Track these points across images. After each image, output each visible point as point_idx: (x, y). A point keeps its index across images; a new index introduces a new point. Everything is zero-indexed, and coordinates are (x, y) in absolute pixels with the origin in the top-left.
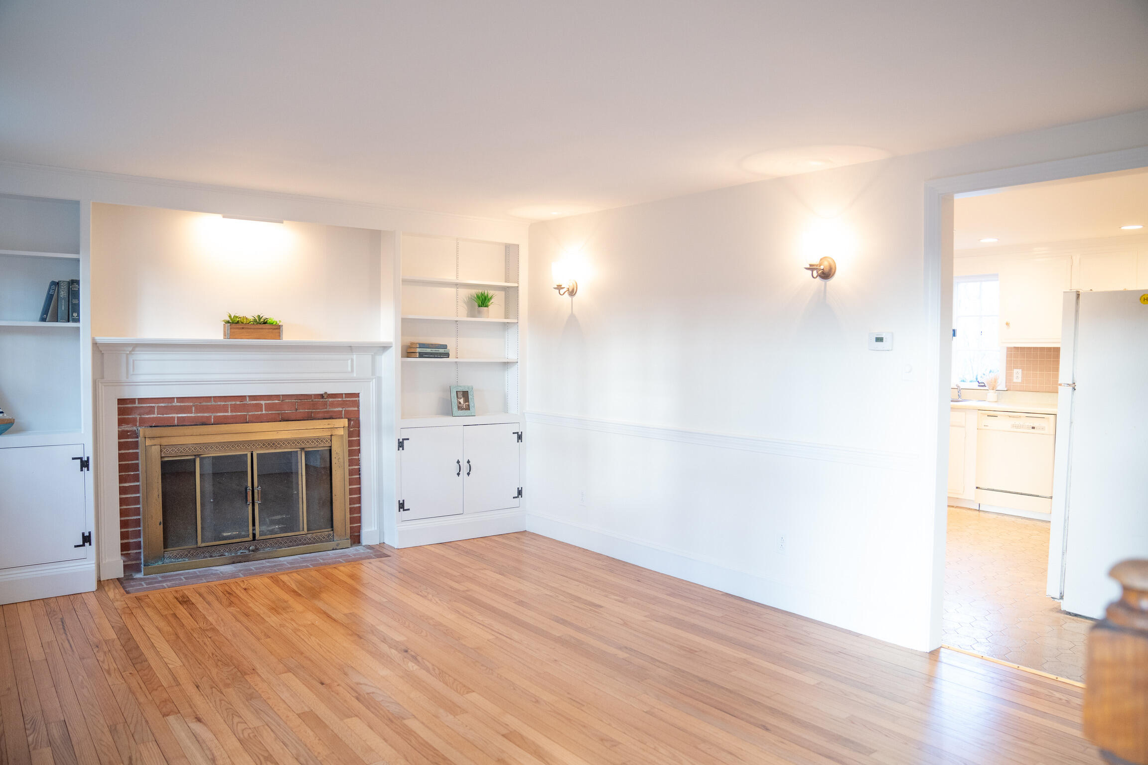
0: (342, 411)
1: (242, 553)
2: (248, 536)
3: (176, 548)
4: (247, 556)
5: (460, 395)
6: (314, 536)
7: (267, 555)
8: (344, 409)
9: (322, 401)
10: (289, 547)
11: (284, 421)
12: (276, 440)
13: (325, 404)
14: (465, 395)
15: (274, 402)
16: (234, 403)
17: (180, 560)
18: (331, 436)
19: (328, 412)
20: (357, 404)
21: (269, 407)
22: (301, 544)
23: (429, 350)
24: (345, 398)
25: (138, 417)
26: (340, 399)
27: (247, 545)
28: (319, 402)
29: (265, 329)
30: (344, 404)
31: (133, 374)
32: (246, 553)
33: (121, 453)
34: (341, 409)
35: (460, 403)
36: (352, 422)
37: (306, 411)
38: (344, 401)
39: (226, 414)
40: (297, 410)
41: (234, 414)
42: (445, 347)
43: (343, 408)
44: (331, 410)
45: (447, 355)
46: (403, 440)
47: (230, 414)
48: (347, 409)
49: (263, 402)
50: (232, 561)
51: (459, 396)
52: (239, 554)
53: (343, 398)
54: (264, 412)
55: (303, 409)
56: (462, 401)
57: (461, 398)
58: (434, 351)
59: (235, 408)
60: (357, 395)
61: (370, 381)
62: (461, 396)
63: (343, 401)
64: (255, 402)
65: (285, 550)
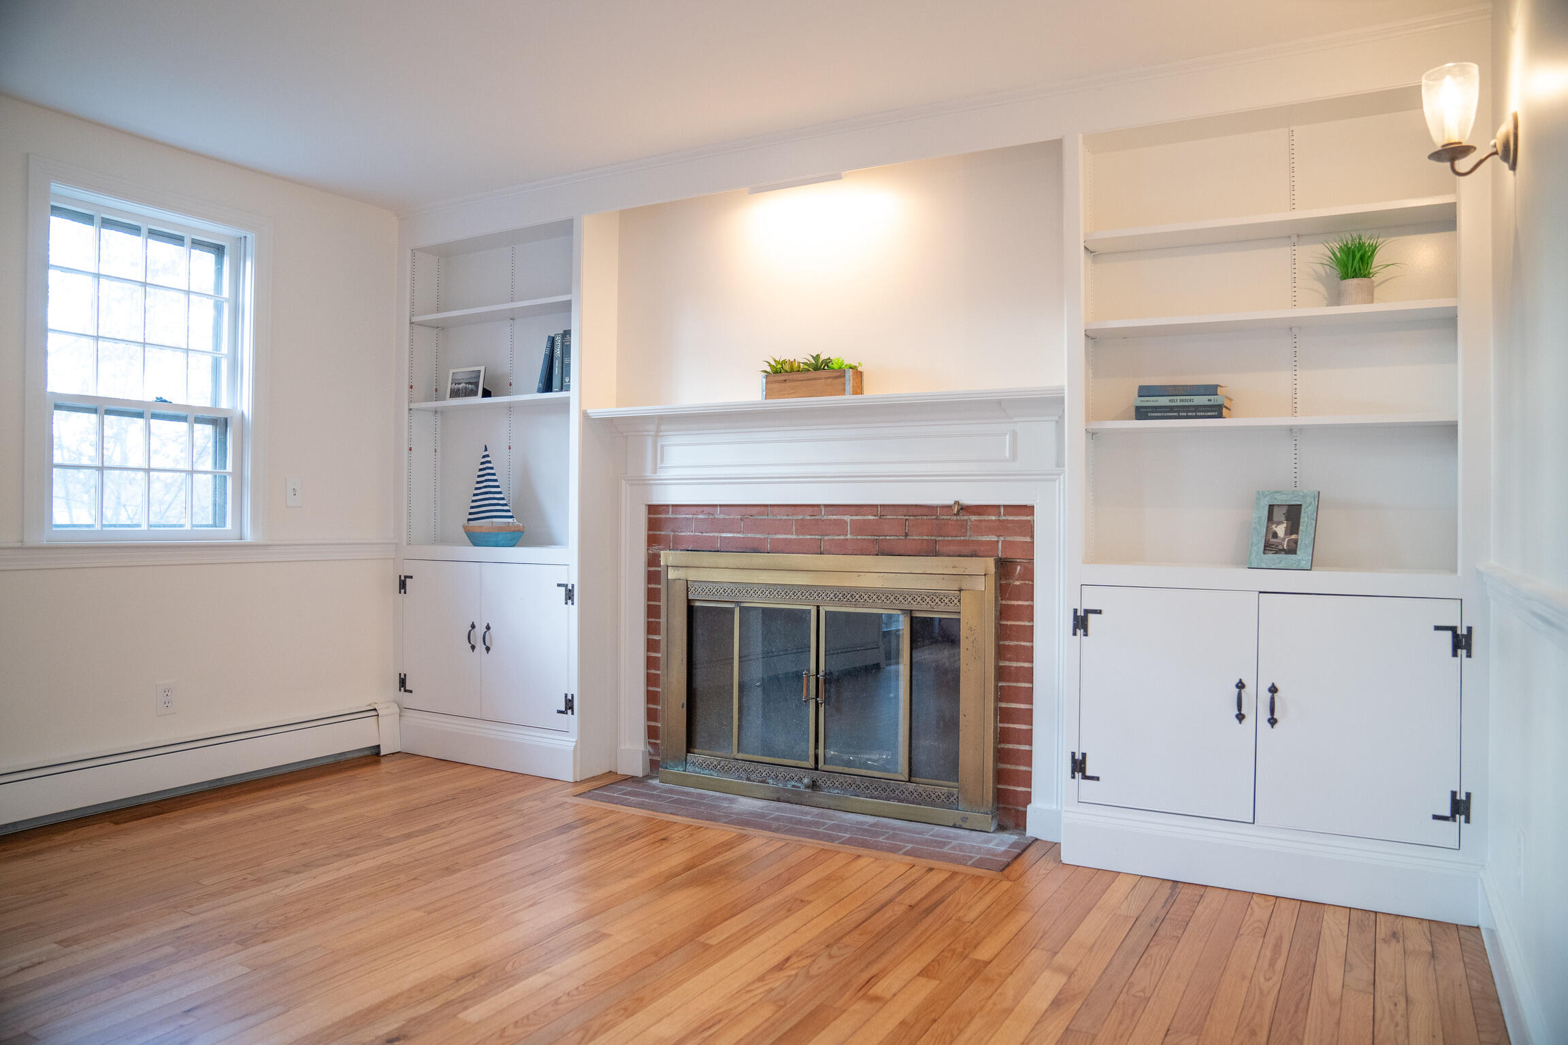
0: (998, 541)
1: (793, 786)
2: (807, 759)
3: (706, 752)
4: (800, 794)
5: (1279, 514)
6: (920, 790)
7: (831, 803)
8: (1002, 538)
9: (957, 520)
10: (871, 797)
11: (883, 555)
12: (857, 590)
13: (963, 525)
14: (1293, 514)
15: (866, 518)
16: (800, 517)
17: (706, 772)
18: (960, 590)
19: (966, 543)
20: (1029, 529)
21: (859, 528)
22: (894, 799)
23: (1164, 401)
24: (1004, 515)
25: (672, 534)
26: (994, 518)
27: (801, 773)
28: (950, 522)
29: (820, 379)
30: (1002, 528)
31: (661, 468)
32: (800, 788)
33: (651, 588)
34: (994, 538)
35: (1275, 535)
36: (1019, 568)
37: (925, 538)
38: (1003, 521)
39: (789, 537)
40: (907, 535)
41: (801, 537)
42: (1212, 390)
43: (998, 536)
44: (975, 538)
45: (1217, 411)
46: (1087, 612)
47: (794, 537)
48: (1009, 539)
49: (848, 518)
50: (775, 796)
51: (1275, 519)
52: (789, 786)
53: (999, 514)
54: (849, 536)
55: (919, 535)
56: (1281, 530)
57: (1279, 523)
58: (1178, 401)
59: (802, 527)
60: (1029, 510)
61: (1055, 480)
62: (1283, 518)
63: (1000, 521)
64: (834, 517)
65: (863, 801)
